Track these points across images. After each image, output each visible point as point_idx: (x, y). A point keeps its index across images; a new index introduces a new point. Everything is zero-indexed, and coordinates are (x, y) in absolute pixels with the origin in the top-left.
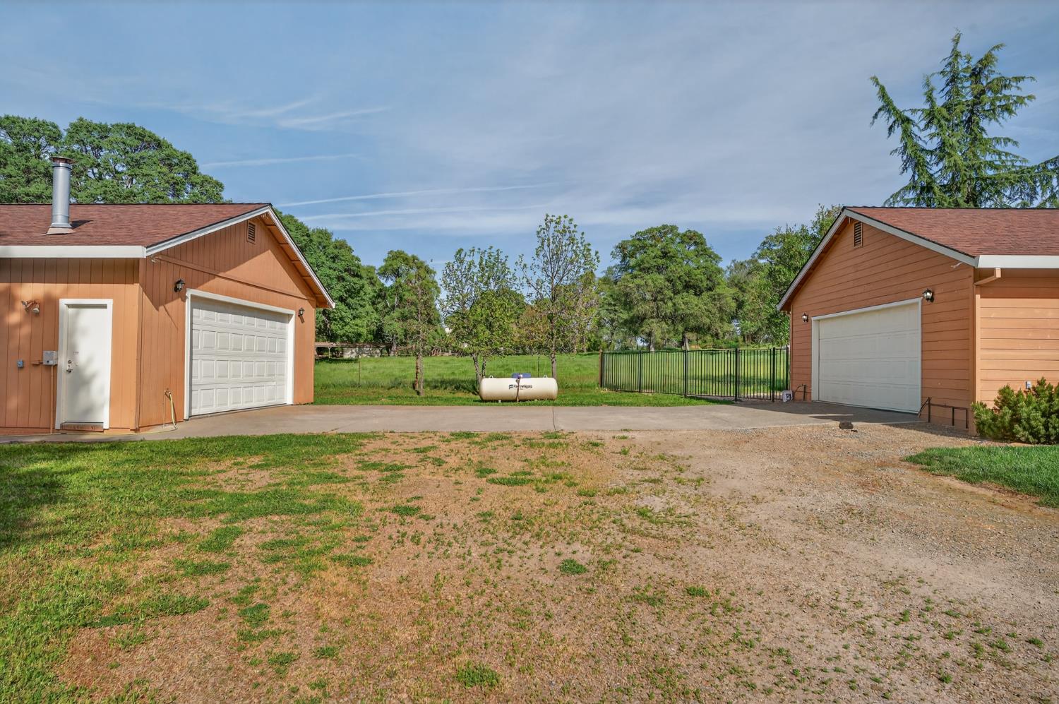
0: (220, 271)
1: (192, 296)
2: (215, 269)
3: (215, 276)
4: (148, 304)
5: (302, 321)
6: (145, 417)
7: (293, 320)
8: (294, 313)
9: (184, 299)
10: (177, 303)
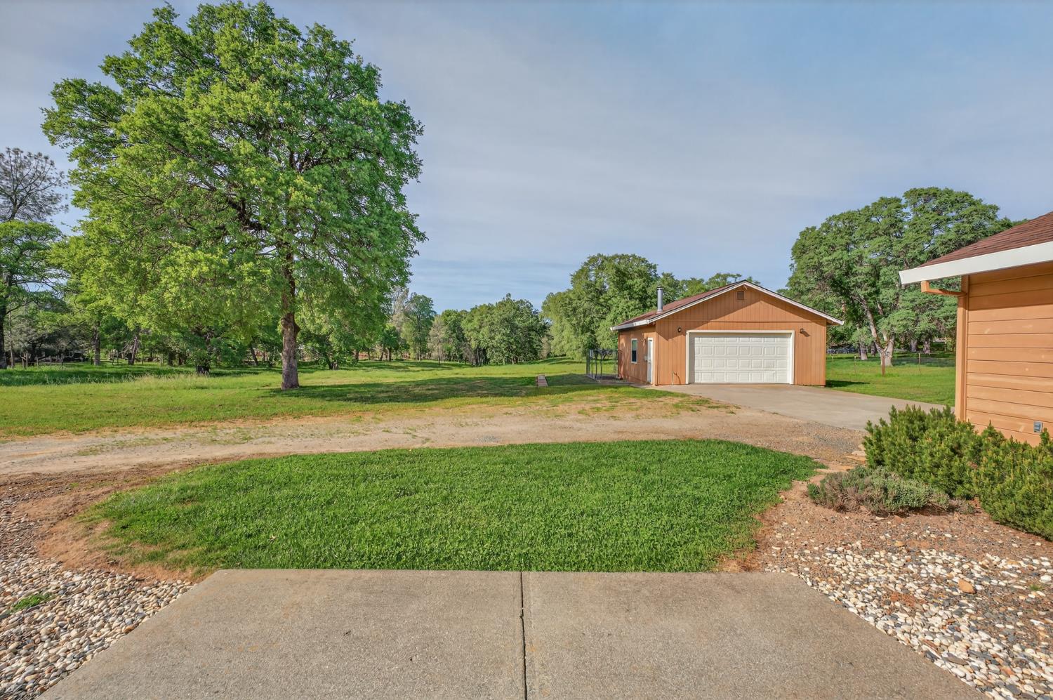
0: (711, 320)
2: (708, 319)
3: (708, 322)
4: (661, 338)
5: (807, 335)
6: (661, 381)
7: (792, 336)
8: (793, 332)
9: (685, 335)
10: (679, 338)
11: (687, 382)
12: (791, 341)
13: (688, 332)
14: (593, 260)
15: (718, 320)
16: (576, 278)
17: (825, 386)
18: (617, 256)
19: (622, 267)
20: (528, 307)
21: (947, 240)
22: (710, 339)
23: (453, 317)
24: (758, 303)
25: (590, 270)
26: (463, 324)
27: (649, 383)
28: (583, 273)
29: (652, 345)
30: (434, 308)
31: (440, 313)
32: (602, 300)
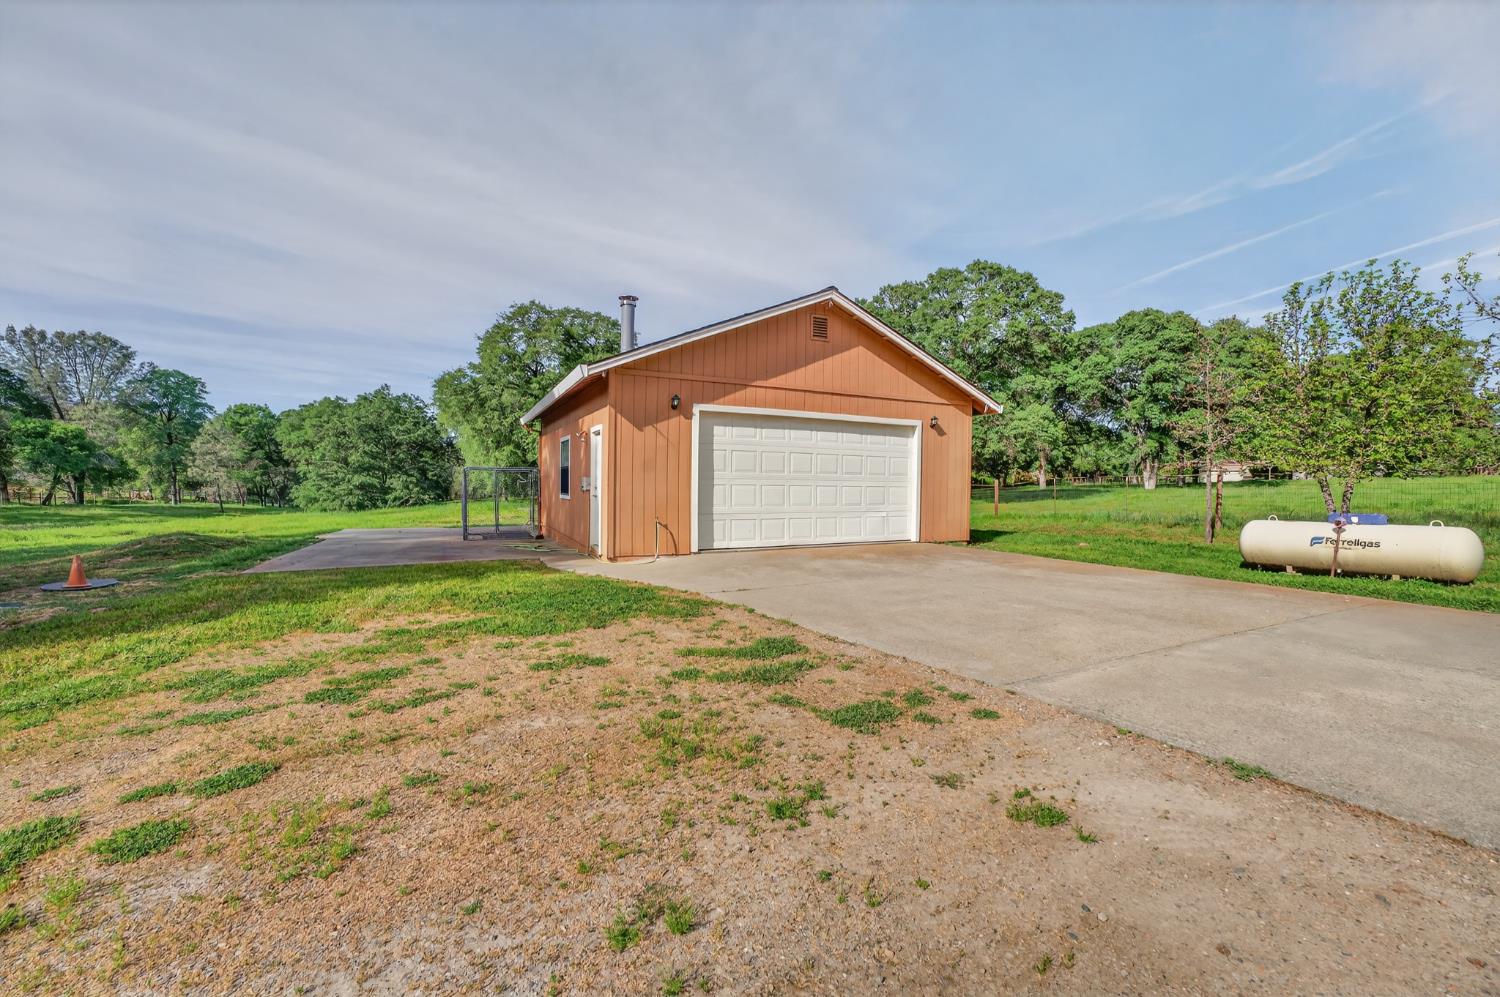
0: (754, 381)
1: (700, 412)
2: (746, 379)
3: (746, 386)
4: (625, 425)
5: (941, 433)
6: (624, 546)
7: (918, 432)
8: (918, 423)
9: (689, 416)
10: (676, 421)
11: (695, 548)
12: (914, 443)
13: (697, 409)
14: (521, 312)
15: (772, 382)
16: (489, 341)
17: (969, 543)
18: (567, 311)
19: (577, 331)
20: (418, 408)
21: (1019, 330)
22: (750, 431)
23: (256, 418)
24: (856, 349)
25: (514, 330)
26: (279, 434)
27: (592, 554)
28: (500, 333)
29: (599, 445)
30: (208, 399)
31: (221, 409)
32: (535, 386)
